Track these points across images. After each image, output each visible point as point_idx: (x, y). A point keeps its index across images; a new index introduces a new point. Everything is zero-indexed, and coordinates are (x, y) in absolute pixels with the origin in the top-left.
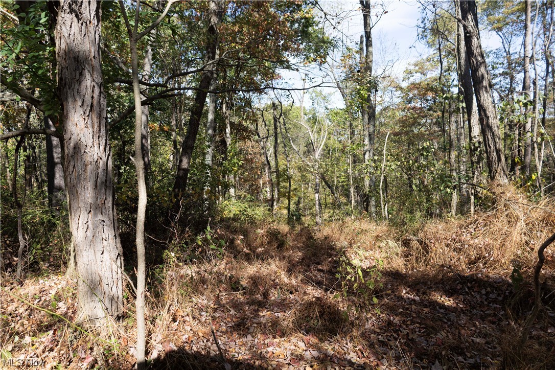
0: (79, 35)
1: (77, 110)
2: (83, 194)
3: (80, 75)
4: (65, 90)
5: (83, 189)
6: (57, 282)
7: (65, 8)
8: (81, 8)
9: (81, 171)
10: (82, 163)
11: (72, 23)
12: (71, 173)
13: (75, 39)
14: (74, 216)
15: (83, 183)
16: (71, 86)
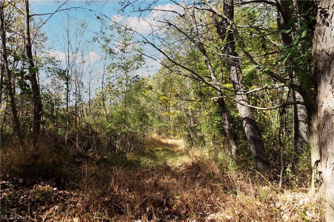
0: (330, 37)
1: (327, 87)
2: (330, 143)
3: (330, 63)
4: (319, 75)
5: (331, 140)
6: (303, 197)
7: (320, 23)
8: (331, 20)
9: (329, 127)
10: (330, 122)
11: (324, 32)
12: (321, 129)
13: (327, 41)
14: (324, 158)
15: (330, 136)
16: (324, 72)
